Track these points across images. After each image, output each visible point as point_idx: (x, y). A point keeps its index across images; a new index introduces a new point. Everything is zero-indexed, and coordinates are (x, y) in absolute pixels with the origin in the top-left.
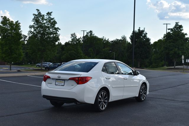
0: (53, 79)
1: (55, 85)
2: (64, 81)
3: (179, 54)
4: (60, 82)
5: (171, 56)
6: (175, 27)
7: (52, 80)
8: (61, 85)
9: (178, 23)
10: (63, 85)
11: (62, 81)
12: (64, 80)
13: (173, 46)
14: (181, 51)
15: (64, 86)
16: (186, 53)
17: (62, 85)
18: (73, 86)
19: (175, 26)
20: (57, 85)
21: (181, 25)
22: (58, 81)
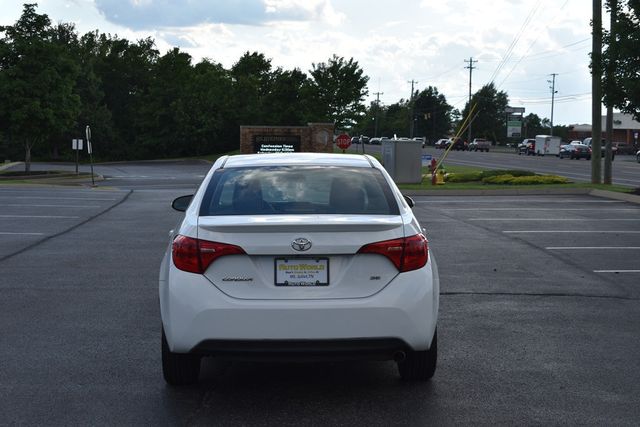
0: (254, 257)
1: (276, 284)
2: (324, 262)
3: (47, 119)
4: (303, 266)
5: (18, 127)
6: (23, 21)
7: (249, 262)
8: (312, 285)
9: (35, 8)
10: (326, 282)
11: (312, 263)
12: (325, 257)
13: (23, 92)
14: (52, 111)
15: (327, 284)
16: (69, 118)
17: (318, 284)
18: (379, 284)
19: (23, 17)
20: (286, 284)
21: (45, 16)
22: (291, 263)
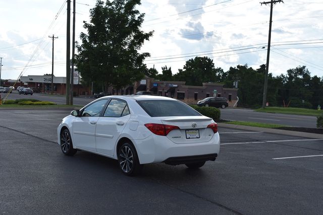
0: (182, 130)
1: (187, 138)
2: (198, 131)
4: (193, 132)
12: (198, 129)
15: (199, 138)
17: (197, 138)
20: (189, 138)
22: (190, 131)
